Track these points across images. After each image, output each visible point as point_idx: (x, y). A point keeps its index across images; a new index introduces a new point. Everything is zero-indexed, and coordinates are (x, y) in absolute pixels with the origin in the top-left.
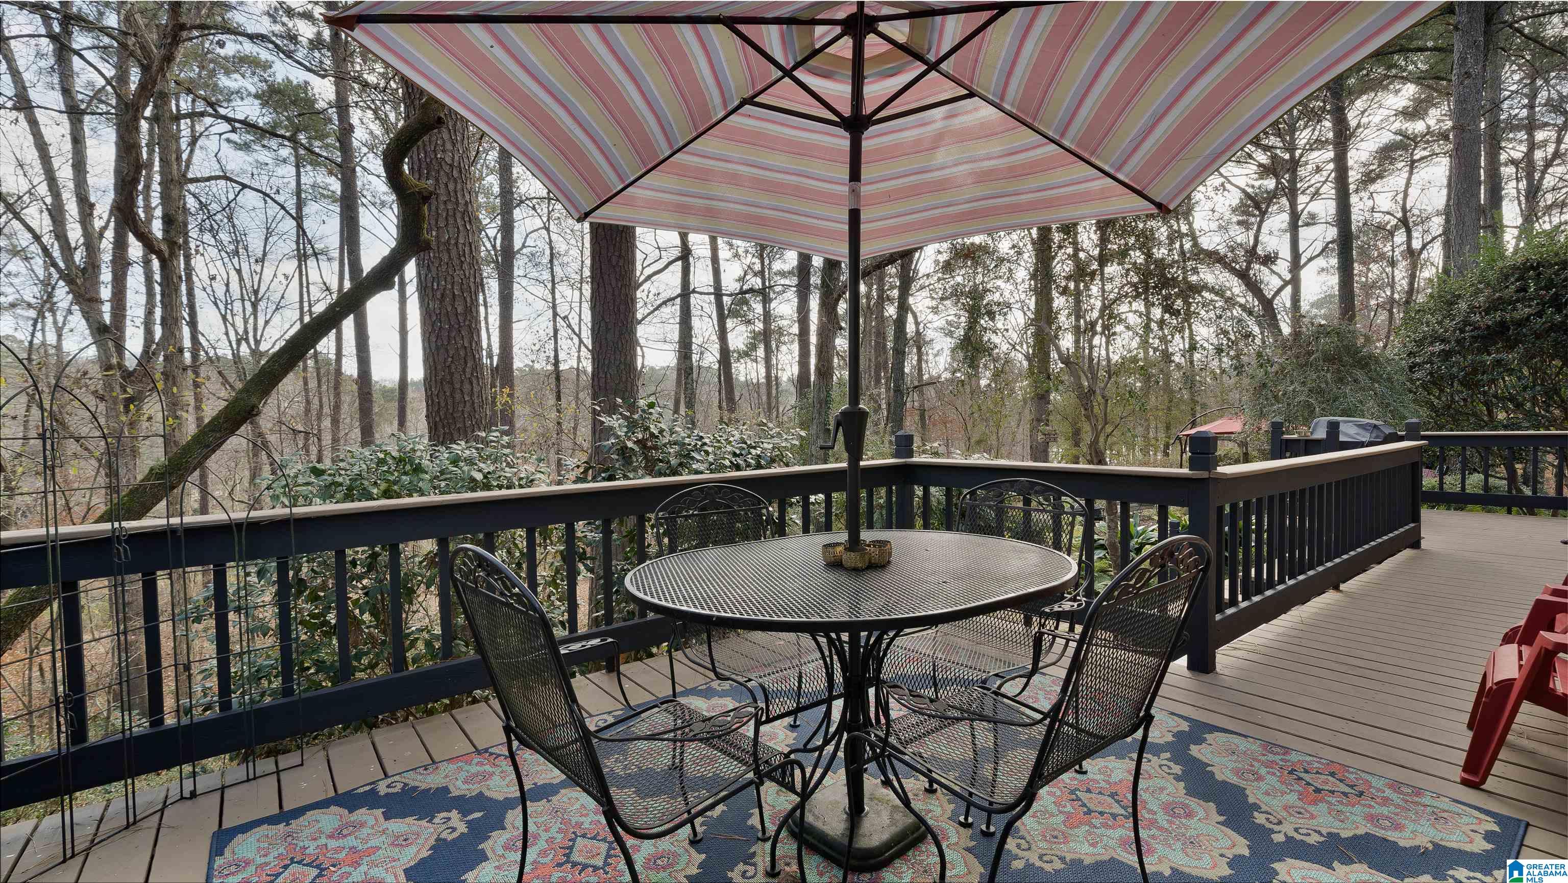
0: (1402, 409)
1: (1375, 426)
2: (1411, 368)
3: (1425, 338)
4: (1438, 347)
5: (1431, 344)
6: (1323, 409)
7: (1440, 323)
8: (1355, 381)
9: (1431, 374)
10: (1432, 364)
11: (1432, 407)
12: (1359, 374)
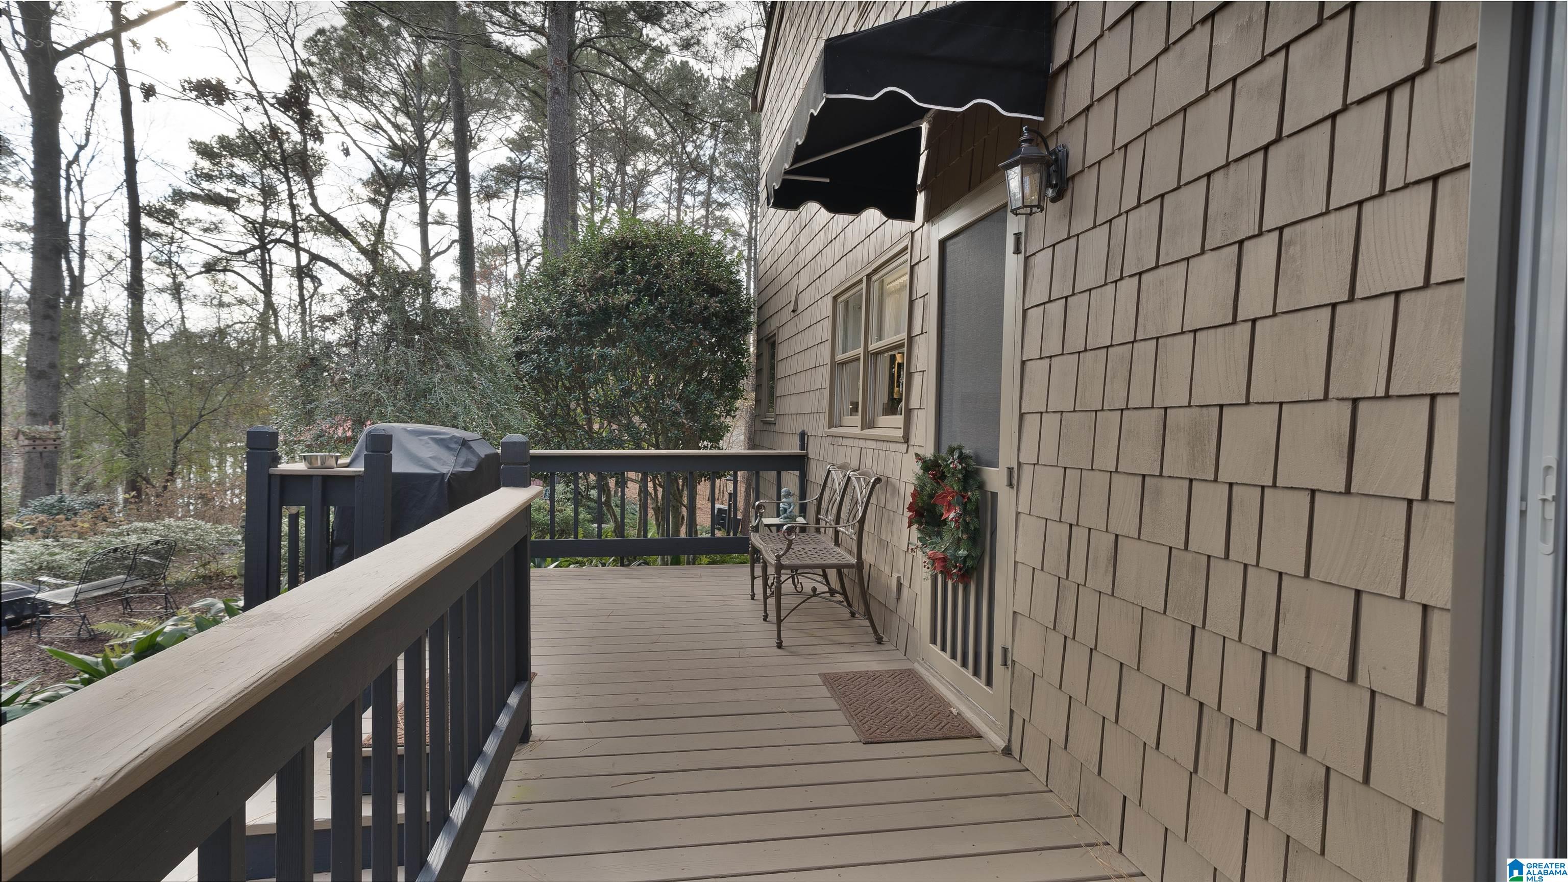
0: (506, 414)
1: (465, 443)
2: (519, 355)
3: (531, 319)
4: (545, 333)
5: (539, 327)
6: (400, 410)
7: (546, 301)
8: (448, 366)
9: (538, 367)
10: (540, 354)
11: (540, 414)
12: (455, 357)
